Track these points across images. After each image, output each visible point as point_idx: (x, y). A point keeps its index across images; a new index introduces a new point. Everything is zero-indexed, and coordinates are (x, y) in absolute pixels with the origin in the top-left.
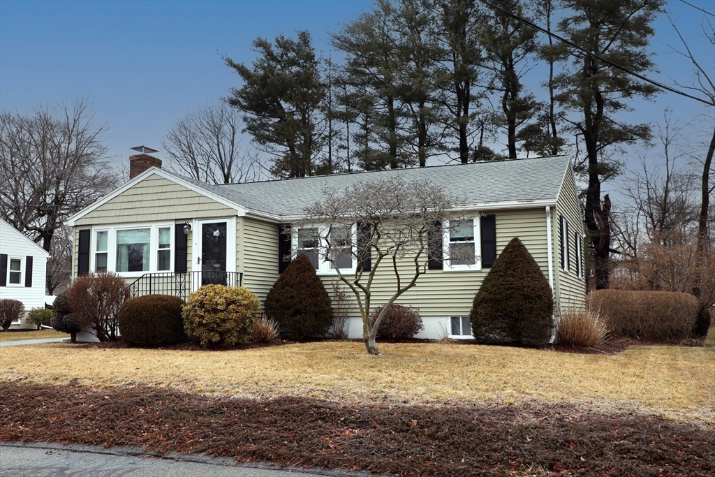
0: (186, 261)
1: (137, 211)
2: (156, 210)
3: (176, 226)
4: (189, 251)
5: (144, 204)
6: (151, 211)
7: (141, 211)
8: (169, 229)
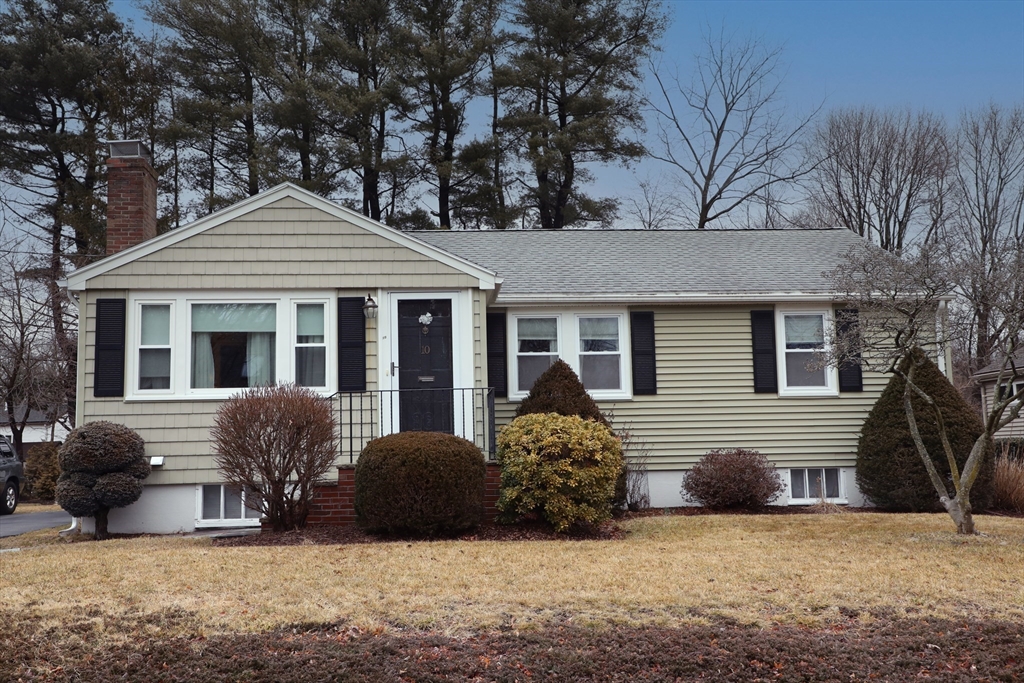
0: (363, 370)
1: (247, 268)
2: (294, 268)
3: (340, 301)
4: (369, 348)
5: (263, 255)
6: (282, 268)
7: (258, 268)
8: (321, 306)
